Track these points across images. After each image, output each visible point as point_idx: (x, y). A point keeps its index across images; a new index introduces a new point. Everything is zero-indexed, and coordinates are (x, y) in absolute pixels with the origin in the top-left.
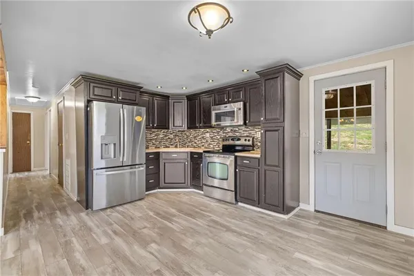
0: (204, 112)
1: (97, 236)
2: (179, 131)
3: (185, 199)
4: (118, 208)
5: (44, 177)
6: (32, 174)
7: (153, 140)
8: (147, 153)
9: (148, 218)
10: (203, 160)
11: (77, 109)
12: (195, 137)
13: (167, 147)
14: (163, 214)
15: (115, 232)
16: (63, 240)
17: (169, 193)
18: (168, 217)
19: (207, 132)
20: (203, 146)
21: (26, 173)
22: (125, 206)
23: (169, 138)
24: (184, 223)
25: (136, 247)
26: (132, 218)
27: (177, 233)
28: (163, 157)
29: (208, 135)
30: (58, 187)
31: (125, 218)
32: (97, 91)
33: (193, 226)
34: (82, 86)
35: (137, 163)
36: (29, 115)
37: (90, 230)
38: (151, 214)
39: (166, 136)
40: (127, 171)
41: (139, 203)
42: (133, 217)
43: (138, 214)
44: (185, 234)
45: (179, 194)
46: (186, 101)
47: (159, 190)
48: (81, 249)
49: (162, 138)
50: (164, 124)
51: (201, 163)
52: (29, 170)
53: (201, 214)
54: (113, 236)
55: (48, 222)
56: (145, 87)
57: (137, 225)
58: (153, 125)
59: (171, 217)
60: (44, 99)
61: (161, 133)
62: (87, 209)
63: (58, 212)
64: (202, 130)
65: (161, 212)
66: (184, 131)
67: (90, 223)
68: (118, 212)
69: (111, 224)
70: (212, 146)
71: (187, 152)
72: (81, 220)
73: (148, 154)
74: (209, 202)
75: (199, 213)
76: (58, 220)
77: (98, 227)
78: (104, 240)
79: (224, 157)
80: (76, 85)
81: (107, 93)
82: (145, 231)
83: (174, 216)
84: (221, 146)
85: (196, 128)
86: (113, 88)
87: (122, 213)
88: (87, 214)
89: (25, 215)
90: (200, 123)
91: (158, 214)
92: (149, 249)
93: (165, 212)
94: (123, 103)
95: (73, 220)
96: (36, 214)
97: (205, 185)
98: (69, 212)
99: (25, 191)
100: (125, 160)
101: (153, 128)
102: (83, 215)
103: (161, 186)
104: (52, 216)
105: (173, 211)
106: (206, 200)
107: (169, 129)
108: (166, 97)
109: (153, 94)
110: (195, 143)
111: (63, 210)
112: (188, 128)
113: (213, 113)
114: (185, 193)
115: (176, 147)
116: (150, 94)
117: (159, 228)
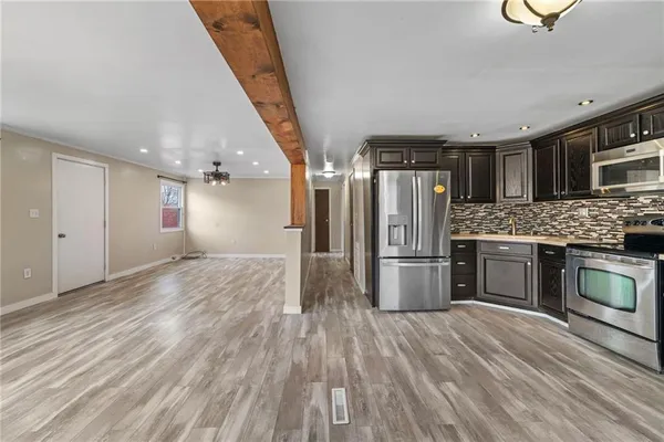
0: (572, 165)
1: (380, 343)
2: (516, 206)
3: (524, 328)
4: (409, 314)
5: (339, 260)
6: (330, 255)
7: (467, 220)
8: (452, 241)
9: (449, 342)
10: (568, 261)
11: (364, 181)
12: (552, 217)
13: (492, 232)
14: (477, 343)
15: (400, 346)
16: (345, 336)
17: (492, 311)
18: (484, 350)
19: (583, 206)
20: (572, 233)
21: (325, 254)
22: (419, 314)
23: (496, 218)
24: (514, 370)
25: (425, 377)
26: (426, 335)
27: (496, 383)
28: (482, 248)
29: (584, 212)
30: (349, 273)
31: (416, 330)
32: (385, 157)
33: (530, 381)
34: (368, 154)
35: (441, 254)
36: (328, 191)
37: (373, 333)
38: (456, 336)
39: (490, 214)
40: (426, 265)
41: (439, 314)
42: (428, 332)
43: (435, 331)
44: (511, 390)
45: (513, 316)
46: (530, 150)
47: (475, 302)
48: (360, 353)
49: (483, 218)
50: (486, 194)
51: (564, 267)
52: (327, 251)
53: (556, 365)
54: (398, 350)
55: (335, 311)
56: (450, 140)
57: (432, 346)
58: (466, 197)
59: (489, 352)
60: (338, 173)
61: (482, 211)
62: (374, 306)
63: (346, 304)
64: (570, 202)
65: (474, 340)
66: (529, 205)
67: (374, 325)
68: (408, 320)
69: (398, 335)
70: (595, 235)
71: (531, 245)
72: (365, 319)
73: (454, 243)
74: (580, 348)
75: (552, 363)
76: (345, 312)
77: (382, 332)
78: (386, 352)
79: (622, 261)
80: (363, 153)
81: (396, 157)
82: (442, 359)
83: (496, 351)
84: (621, 236)
85: (554, 198)
86: (404, 150)
87: (413, 323)
88: (373, 313)
89: (319, 298)
90: (563, 189)
91: (466, 340)
92: (443, 388)
93: (480, 341)
94: (416, 168)
95: (358, 316)
96: (327, 300)
97: (573, 312)
98: (356, 304)
99: (322, 272)
100: (419, 248)
101: (466, 201)
102: (368, 312)
103: (478, 295)
104: (340, 306)
105: (497, 343)
106: (573, 342)
107: (494, 201)
108: (488, 150)
109: (466, 149)
110: (553, 227)
111: (350, 300)
112: (535, 200)
113: (595, 168)
114: (524, 318)
115: (510, 233)
116: (459, 148)
117: (465, 363)
